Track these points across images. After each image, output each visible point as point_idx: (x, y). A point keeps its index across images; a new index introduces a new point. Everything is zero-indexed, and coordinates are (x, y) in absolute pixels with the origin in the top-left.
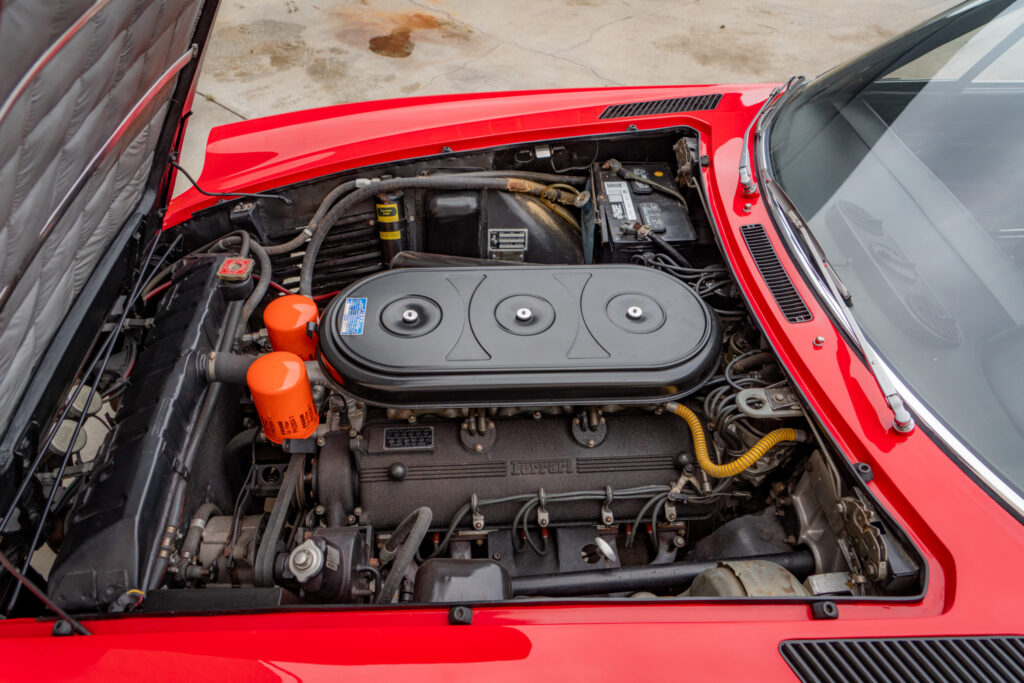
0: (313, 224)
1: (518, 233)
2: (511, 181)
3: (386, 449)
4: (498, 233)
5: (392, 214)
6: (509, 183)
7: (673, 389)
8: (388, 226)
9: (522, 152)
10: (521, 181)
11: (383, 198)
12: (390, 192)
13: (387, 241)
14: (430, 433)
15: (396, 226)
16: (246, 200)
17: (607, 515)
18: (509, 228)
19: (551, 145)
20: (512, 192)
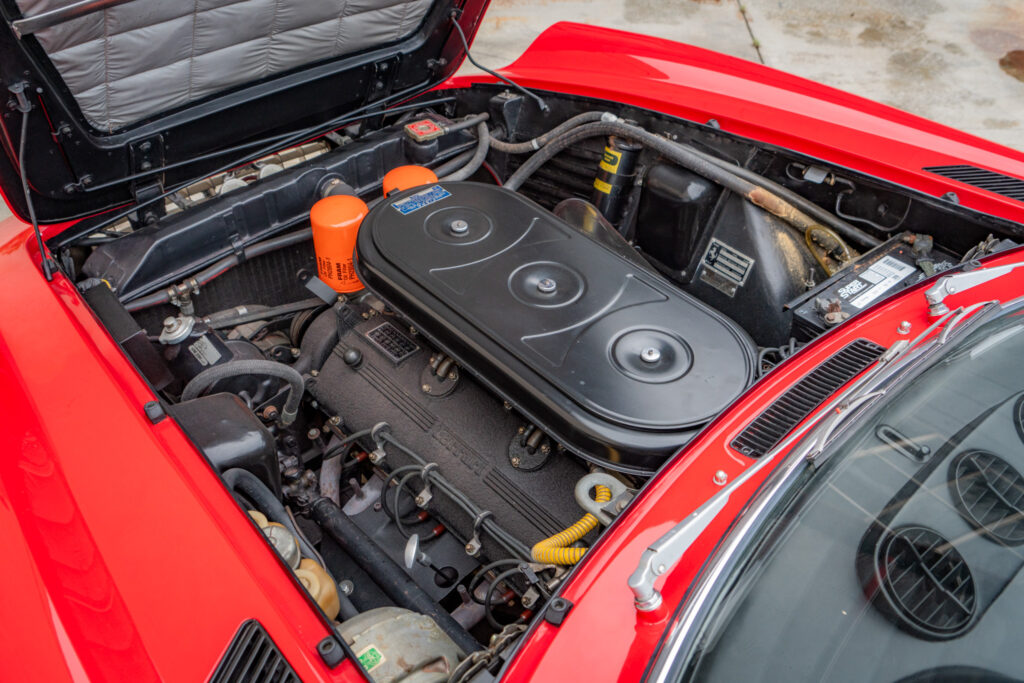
0: (544, 138)
1: (742, 259)
2: (760, 191)
3: (367, 336)
4: (720, 248)
5: (613, 163)
6: (753, 191)
7: (615, 455)
8: (606, 176)
9: (795, 165)
10: (777, 200)
11: (612, 141)
12: (623, 138)
13: (598, 192)
14: (411, 349)
15: (614, 179)
16: (514, 90)
17: (475, 545)
18: (735, 247)
19: (833, 171)
20: (763, 210)
